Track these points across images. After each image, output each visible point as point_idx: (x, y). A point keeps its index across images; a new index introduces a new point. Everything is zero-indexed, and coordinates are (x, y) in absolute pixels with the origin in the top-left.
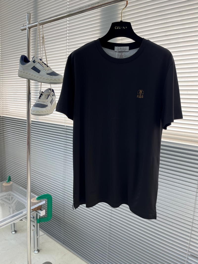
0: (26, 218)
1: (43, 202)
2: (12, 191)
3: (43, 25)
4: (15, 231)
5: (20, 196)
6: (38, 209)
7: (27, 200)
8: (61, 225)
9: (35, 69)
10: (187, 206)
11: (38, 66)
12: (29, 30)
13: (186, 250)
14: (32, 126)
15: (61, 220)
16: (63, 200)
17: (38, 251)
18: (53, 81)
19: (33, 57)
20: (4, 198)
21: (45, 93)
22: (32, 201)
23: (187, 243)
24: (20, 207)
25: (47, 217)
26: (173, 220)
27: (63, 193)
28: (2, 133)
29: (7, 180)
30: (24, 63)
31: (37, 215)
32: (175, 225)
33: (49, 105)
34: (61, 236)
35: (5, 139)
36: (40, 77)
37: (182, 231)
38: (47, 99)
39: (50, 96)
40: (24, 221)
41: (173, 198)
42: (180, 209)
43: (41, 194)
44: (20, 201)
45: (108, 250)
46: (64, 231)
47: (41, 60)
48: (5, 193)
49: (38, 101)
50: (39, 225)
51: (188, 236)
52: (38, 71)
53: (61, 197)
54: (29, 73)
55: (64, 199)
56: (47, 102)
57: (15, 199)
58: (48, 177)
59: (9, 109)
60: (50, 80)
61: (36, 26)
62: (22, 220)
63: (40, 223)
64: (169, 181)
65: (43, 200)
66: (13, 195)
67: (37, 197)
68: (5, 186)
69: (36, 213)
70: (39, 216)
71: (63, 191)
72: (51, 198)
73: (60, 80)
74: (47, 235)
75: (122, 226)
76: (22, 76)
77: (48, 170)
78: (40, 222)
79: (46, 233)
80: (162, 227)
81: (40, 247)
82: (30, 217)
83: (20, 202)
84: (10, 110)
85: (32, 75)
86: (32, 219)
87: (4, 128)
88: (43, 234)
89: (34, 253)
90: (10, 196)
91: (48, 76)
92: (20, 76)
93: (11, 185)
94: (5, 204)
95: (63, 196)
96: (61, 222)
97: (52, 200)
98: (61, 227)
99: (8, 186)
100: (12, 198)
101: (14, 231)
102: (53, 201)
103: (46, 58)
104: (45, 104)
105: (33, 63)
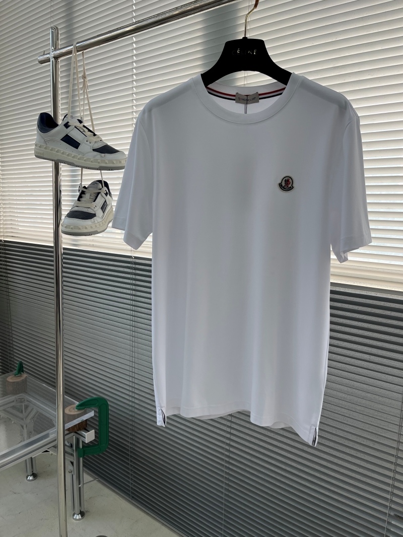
0: (56, 447)
1: (91, 414)
2: (27, 393)
3: (85, 51)
4: (35, 475)
5: (43, 403)
6: (80, 429)
7: (57, 409)
8: (128, 459)
9: (68, 140)
10: (385, 416)
11: (75, 135)
12: (56, 61)
13: (386, 506)
14: (65, 258)
15: (128, 450)
16: (130, 408)
17: (82, 514)
18: (106, 163)
19: (65, 117)
20: (11, 407)
21: (90, 189)
22: (67, 411)
23: (387, 492)
24: (43, 424)
25: (98, 445)
26: (358, 445)
27: (131, 394)
28: (4, 274)
29: (16, 370)
30: (47, 128)
31: (78, 440)
32: (362, 454)
33: (99, 212)
34: (129, 482)
35: (10, 287)
36: (79, 157)
37: (376, 467)
38: (94, 201)
39: (100, 195)
40: (53, 453)
41: (356, 399)
42: (371, 421)
43: (86, 398)
44: (44, 413)
45: (225, 510)
46: (135, 472)
47: (80, 122)
48: (12, 398)
49: (75, 205)
50: (83, 461)
51: (389, 477)
52: (75, 144)
53: (128, 402)
54: (56, 150)
55: (134, 407)
57: (33, 409)
58: (100, 363)
59: (18, 225)
60: (99, 163)
61: (70, 52)
62: (46, 451)
63: (84, 458)
64: (347, 366)
65: (90, 409)
66: (28, 401)
67: (77, 403)
68: (14, 382)
69: (75, 437)
70: (83, 442)
71: (130, 391)
72: (107, 405)
73: (120, 162)
74: (99, 481)
75: (253, 459)
76: (42, 156)
77: (99, 349)
78: (84, 455)
79: (97, 477)
80: (336, 461)
81: (85, 507)
82: (64, 445)
83: (43, 415)
84: (20, 228)
85: (63, 153)
86: (68, 449)
87: (8, 264)
88: (91, 479)
89: (73, 518)
90: (21, 402)
91: (96, 153)
92: (39, 155)
93: (25, 381)
94: (12, 419)
95: (130, 401)
96: (128, 455)
97: (108, 410)
98: (128, 464)
99: (17, 383)
100: (27, 407)
101: (31, 476)
102: (110, 412)
103: (92, 120)
104: (90, 211)
105: (65, 128)
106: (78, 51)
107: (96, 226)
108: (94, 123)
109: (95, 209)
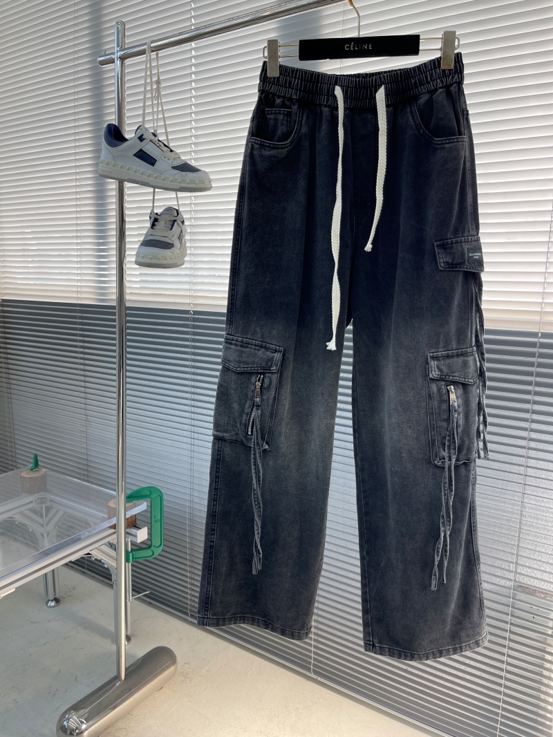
2: (49, 491)
4: (57, 600)
6: (129, 526)
9: (143, 156)
11: (150, 149)
12: (122, 63)
18: (188, 183)
19: (138, 128)
20: (28, 509)
21: (164, 216)
25: (150, 547)
29: (29, 465)
30: (116, 142)
33: (177, 243)
36: (155, 176)
38: (171, 229)
39: (176, 223)
47: (155, 135)
48: (31, 498)
49: (149, 234)
50: (132, 569)
52: (150, 161)
54: (127, 167)
56: (172, 237)
57: (58, 510)
60: (179, 183)
65: (140, 501)
66: (51, 501)
68: (32, 478)
70: (132, 543)
72: (162, 496)
73: (204, 183)
76: (109, 175)
78: (133, 560)
85: (135, 171)
90: (42, 503)
91: (176, 171)
92: (106, 174)
93: (44, 477)
95: (188, 495)
97: (162, 501)
99: (36, 478)
100: (48, 509)
101: (52, 601)
103: (166, 133)
104: (167, 240)
105: (139, 142)
106: (153, 51)
107: (175, 258)
108: (169, 138)
109: (173, 239)
